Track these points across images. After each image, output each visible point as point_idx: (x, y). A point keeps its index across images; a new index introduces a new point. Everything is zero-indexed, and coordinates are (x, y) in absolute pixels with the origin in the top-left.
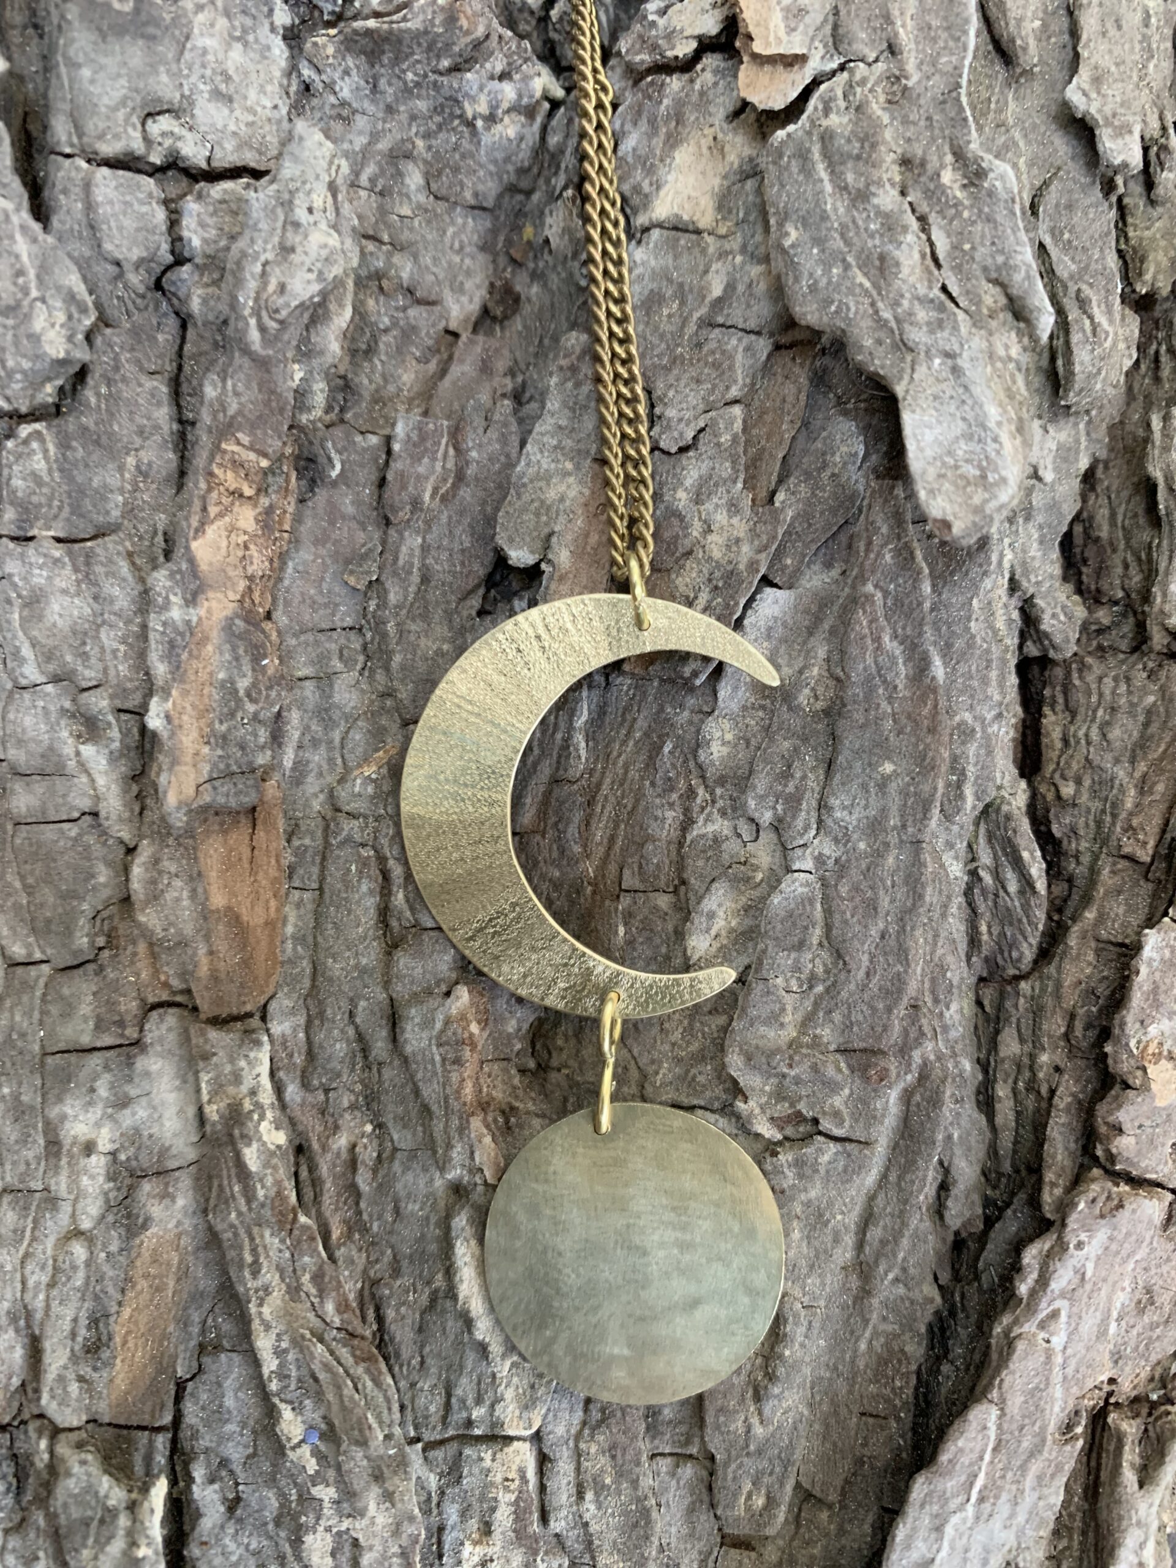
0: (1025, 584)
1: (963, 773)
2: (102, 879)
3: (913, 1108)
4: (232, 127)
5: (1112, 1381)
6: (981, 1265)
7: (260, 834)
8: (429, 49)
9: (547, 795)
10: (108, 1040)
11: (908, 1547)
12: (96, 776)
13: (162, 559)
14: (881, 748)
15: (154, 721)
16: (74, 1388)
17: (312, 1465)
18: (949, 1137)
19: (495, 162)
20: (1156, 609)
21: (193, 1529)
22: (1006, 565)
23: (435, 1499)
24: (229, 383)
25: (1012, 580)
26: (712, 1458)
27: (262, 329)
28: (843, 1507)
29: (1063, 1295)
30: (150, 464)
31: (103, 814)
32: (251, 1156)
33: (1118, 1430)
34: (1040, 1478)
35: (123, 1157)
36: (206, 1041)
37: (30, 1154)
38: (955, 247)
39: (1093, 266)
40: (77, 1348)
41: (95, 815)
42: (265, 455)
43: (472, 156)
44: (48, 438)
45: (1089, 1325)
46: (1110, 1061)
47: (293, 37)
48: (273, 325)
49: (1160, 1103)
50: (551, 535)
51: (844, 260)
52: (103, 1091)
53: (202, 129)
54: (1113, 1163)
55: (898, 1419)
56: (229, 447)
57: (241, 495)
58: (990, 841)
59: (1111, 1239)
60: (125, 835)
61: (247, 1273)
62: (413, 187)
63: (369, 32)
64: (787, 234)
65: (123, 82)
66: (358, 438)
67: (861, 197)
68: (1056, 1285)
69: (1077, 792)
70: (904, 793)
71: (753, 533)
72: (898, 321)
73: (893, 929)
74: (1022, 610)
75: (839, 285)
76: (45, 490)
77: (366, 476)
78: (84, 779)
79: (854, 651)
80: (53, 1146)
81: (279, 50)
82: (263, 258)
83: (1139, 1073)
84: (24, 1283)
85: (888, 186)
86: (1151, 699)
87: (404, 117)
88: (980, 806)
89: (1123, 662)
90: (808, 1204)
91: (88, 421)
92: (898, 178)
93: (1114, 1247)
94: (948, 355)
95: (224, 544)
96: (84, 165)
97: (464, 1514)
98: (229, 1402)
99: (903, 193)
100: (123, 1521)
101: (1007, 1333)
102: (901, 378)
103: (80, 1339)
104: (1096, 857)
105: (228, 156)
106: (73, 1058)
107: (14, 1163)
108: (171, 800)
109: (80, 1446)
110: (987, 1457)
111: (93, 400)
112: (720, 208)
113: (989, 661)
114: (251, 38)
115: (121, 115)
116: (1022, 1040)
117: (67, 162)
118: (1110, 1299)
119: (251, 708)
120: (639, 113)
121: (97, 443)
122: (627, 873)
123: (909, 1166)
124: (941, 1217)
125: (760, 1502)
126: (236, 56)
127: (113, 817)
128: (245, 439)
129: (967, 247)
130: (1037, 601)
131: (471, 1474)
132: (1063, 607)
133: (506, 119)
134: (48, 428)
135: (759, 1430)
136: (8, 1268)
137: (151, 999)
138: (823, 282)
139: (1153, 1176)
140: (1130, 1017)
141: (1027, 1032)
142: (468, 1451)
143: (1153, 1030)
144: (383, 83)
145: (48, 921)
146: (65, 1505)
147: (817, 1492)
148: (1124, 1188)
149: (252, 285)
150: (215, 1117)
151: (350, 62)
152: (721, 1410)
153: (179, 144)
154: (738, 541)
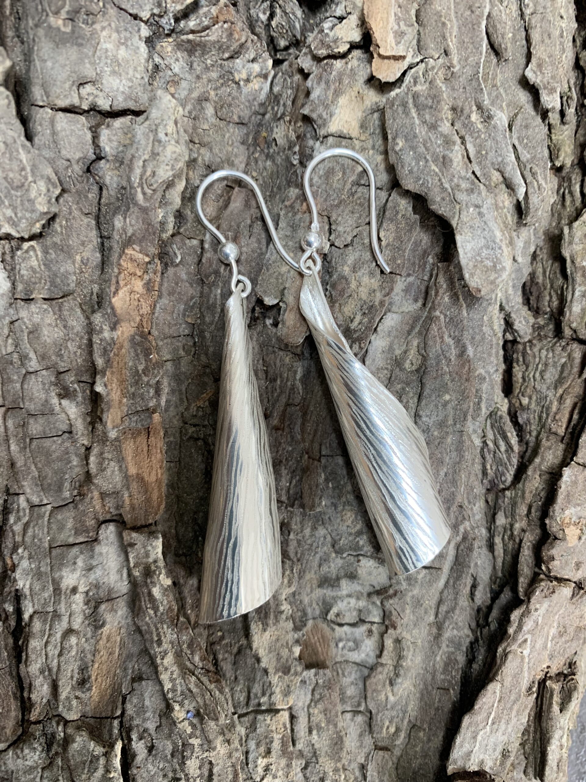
0: (507, 308)
1: (481, 398)
2: (75, 463)
3: (460, 552)
4: (121, 89)
5: (548, 667)
6: (490, 620)
7: (152, 439)
8: (220, 48)
9: (284, 411)
10: (81, 539)
11: (462, 746)
12: (69, 413)
13: (96, 307)
14: (444, 388)
15: (99, 388)
16: (74, 702)
17: (189, 730)
18: (476, 564)
19: (249, 101)
20: (566, 318)
21: (133, 761)
22: (498, 299)
23: (244, 739)
24: (128, 220)
25: (501, 306)
26: (371, 712)
27: (144, 194)
28: (430, 729)
29: (529, 632)
30: (88, 259)
31: (74, 432)
32: (156, 592)
33: (551, 688)
34: (518, 712)
35: (91, 594)
36: (131, 538)
37: (46, 595)
38: (479, 152)
39: (538, 156)
40: (74, 683)
41: (70, 432)
42: (147, 255)
43: (238, 99)
44: (37, 249)
45: (539, 644)
46: (548, 527)
47: (149, 41)
48: (149, 192)
49: (570, 545)
50: (285, 288)
51: (425, 158)
52: (80, 563)
53: (107, 90)
54: (550, 572)
55: (454, 689)
56: (129, 251)
57: (135, 275)
58: (492, 427)
59: (549, 606)
60: (86, 442)
61: (155, 645)
62: (209, 115)
63: (189, 41)
64: (397, 144)
65: (67, 68)
66: (187, 241)
67: (433, 127)
68: (525, 628)
69: (530, 402)
70: (455, 409)
71: (382, 288)
72: (452, 189)
73: (450, 471)
74: (505, 319)
75: (423, 170)
76: (37, 275)
77: (192, 260)
78: (63, 415)
79: (430, 343)
80: (57, 591)
81: (143, 48)
82: (143, 159)
83: (561, 532)
84: (46, 655)
85: (446, 122)
86: (563, 360)
87: (205, 81)
88: (488, 413)
89: (550, 342)
90: (413, 597)
91: (57, 239)
92: (450, 117)
93: (550, 609)
94: (477, 206)
95: (128, 299)
96: (50, 111)
97: (258, 745)
98: (147, 703)
99: (452, 125)
100: (102, 761)
101: (504, 650)
102: (454, 217)
103: (75, 679)
104: (539, 434)
105: (120, 104)
106: (65, 548)
107: (38, 600)
108: (109, 425)
109: (78, 728)
110: (496, 705)
111: (59, 229)
112: (362, 127)
113: (492, 345)
114: (129, 43)
115: (67, 85)
116: (506, 517)
117: (42, 110)
118: (548, 633)
119: (145, 379)
120: (321, 78)
121: (62, 250)
122: (323, 447)
123: (458, 578)
124: (473, 600)
125: (392, 730)
126: (122, 53)
127: (80, 433)
128: (137, 248)
129: (484, 152)
130: (512, 315)
131: (261, 727)
132: (525, 318)
133: (255, 80)
134: (37, 244)
135: (392, 699)
136: (38, 648)
137: (101, 519)
138: (415, 169)
139: (567, 577)
140: (557, 507)
141: (509, 514)
142: (260, 717)
143: (567, 512)
144: (195, 65)
145: (50, 485)
146: (73, 755)
147: (418, 724)
148: (555, 583)
149: (138, 171)
150: (137, 574)
151: (179, 54)
152: (374, 690)
153: (96, 99)
154: (374, 291)
